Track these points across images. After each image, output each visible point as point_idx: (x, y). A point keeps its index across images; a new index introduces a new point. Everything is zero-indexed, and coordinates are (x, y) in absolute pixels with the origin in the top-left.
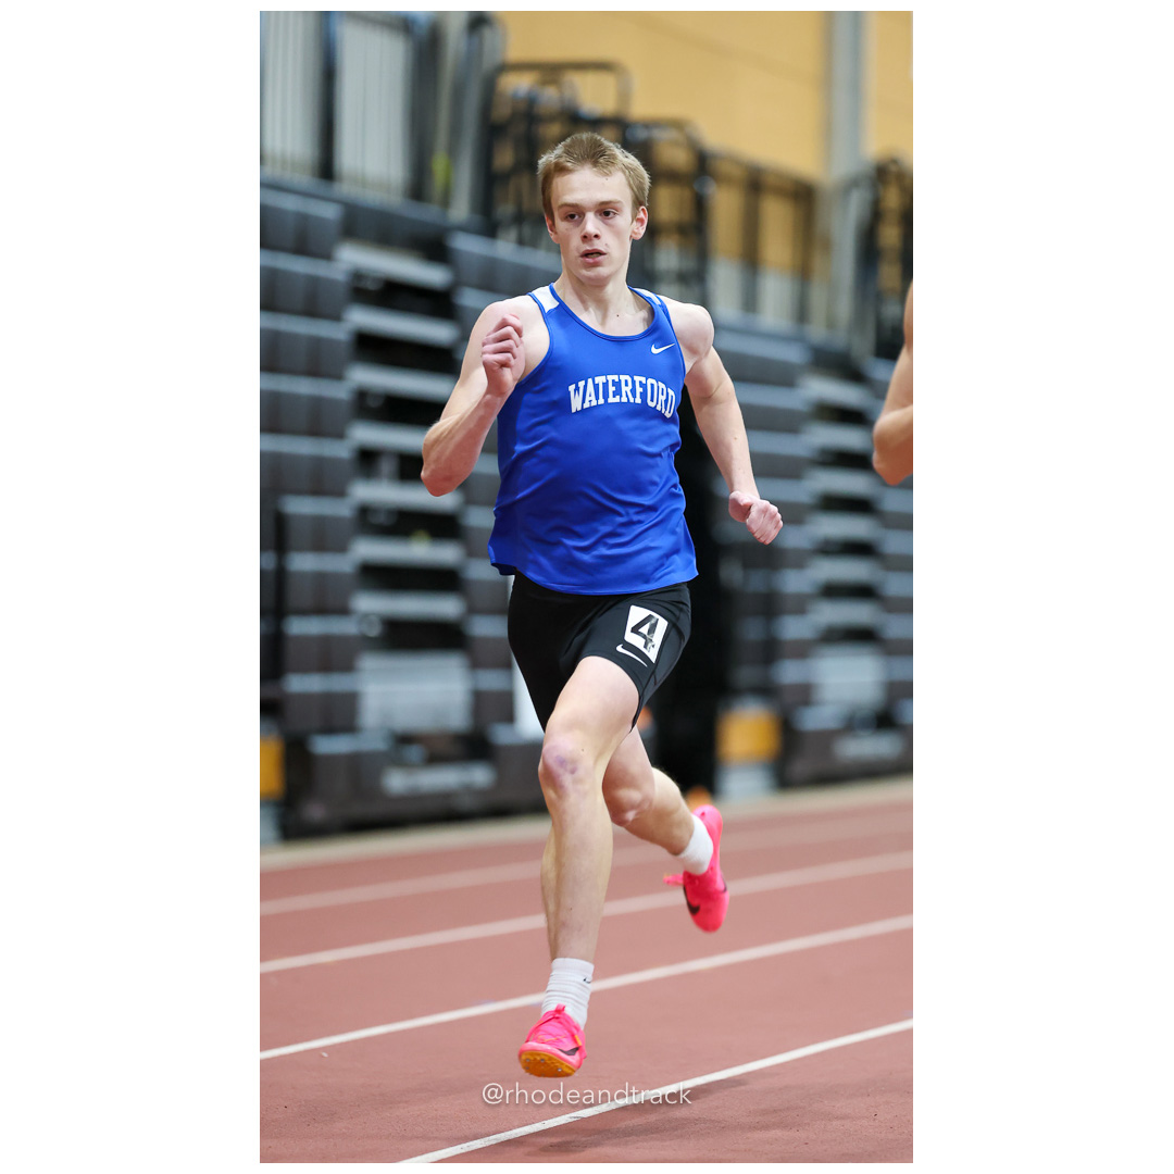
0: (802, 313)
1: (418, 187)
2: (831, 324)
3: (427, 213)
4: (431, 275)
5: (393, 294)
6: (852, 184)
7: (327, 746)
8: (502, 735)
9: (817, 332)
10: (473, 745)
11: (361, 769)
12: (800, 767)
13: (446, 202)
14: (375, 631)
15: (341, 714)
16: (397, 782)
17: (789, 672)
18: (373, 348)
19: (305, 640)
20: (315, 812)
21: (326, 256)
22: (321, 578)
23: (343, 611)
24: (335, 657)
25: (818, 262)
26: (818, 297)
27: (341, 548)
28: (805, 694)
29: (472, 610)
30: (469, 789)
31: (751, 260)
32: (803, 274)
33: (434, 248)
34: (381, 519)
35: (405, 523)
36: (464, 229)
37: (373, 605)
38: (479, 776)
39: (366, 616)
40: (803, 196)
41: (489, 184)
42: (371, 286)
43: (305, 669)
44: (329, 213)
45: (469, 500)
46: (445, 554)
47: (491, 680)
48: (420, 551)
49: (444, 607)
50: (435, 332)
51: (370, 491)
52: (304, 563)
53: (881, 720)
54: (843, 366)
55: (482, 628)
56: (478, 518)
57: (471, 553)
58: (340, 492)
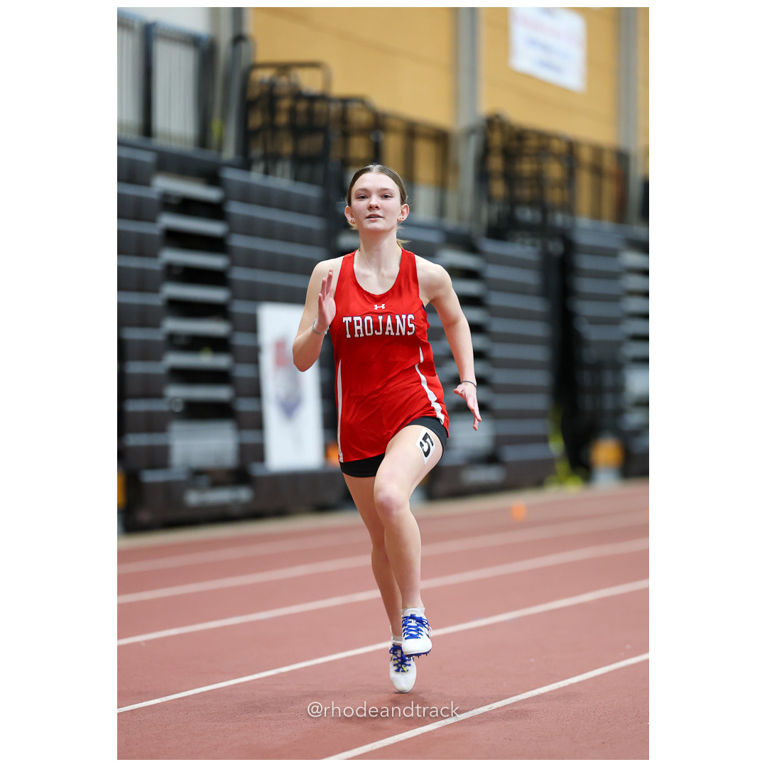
0: (441, 211)
1: (203, 139)
2: (460, 218)
3: (209, 155)
4: (210, 194)
5: (187, 206)
6: (471, 131)
7: (150, 477)
8: (257, 470)
9: (451, 222)
10: (240, 475)
11: (172, 491)
12: (441, 487)
13: (220, 149)
14: (179, 409)
15: (159, 458)
16: (194, 498)
18: (177, 239)
19: (136, 414)
20: (144, 516)
21: (147, 183)
22: (146, 377)
23: (159, 396)
24: (156, 423)
25: (451, 179)
26: (451, 200)
27: (158, 358)
29: (238, 394)
30: (236, 502)
31: (409, 179)
32: (442, 186)
33: (211, 177)
34: (182, 342)
35: (196, 343)
36: (231, 165)
37: (178, 393)
38: (243, 494)
39: (173, 400)
40: (441, 138)
41: (246, 137)
42: (173, 201)
43: (137, 431)
44: (148, 157)
45: (236, 329)
46: (221, 361)
47: (250, 437)
48: (206, 360)
49: (221, 393)
50: (213, 228)
51: (174, 325)
52: (135, 368)
53: (491, 458)
54: (466, 243)
55: (244, 405)
56: (241, 340)
57: (237, 360)
58: (156, 325)
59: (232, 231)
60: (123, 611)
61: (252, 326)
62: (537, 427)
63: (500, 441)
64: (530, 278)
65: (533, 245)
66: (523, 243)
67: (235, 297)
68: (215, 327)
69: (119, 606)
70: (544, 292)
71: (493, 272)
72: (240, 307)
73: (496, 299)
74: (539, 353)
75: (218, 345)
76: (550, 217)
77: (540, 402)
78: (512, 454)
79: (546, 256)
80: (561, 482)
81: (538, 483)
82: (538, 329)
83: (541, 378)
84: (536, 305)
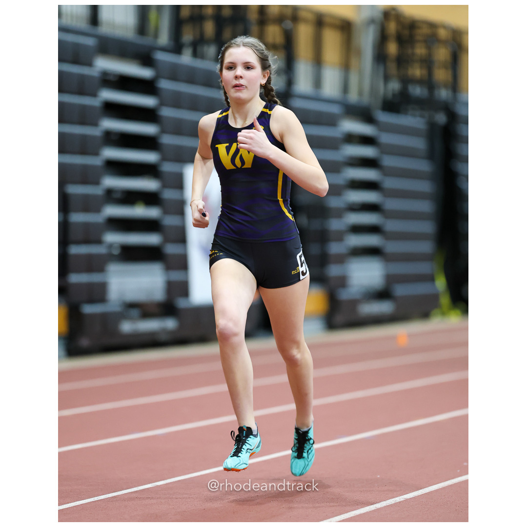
0: (345, 88)
1: (142, 27)
2: (360, 93)
3: (146, 41)
4: (145, 73)
5: (125, 83)
6: (371, 21)
7: (88, 309)
8: (181, 303)
9: (353, 98)
10: (167, 308)
11: (109, 321)
12: (339, 318)
13: (156, 36)
14: (116, 252)
15: (98, 293)
16: (127, 327)
17: (333, 271)
18: (114, 110)
19: (78, 256)
20: (84, 342)
21: (90, 64)
22: (87, 226)
23: (99, 242)
24: (96, 265)
25: (353, 61)
26: (354, 79)
27: (98, 210)
28: (343, 282)
29: (167, 240)
30: (165, 331)
31: (318, 61)
32: (346, 67)
33: (146, 59)
34: (118, 196)
35: (130, 197)
36: (164, 49)
37: (114, 238)
38: (170, 324)
39: (111, 245)
40: (346, 27)
41: (178, 25)
42: (111, 78)
43: (79, 271)
44: (90, 42)
45: (165, 186)
46: (152, 213)
47: (176, 276)
48: (139, 211)
49: (152, 239)
50: (148, 101)
51: (112, 182)
52: (77, 218)
53: (383, 294)
54: (365, 115)
55: (171, 249)
56: (169, 194)
57: (166, 212)
58: (97, 183)
59: (162, 104)
60: (63, 422)
61: (178, 183)
62: (423, 268)
63: (391, 280)
64: (419, 144)
65: (422, 116)
66: (414, 116)
67: (164, 159)
68: (148, 184)
69: (59, 418)
70: (430, 156)
71: (386, 138)
72: (168, 167)
73: (388, 161)
74: (426, 206)
75: (150, 198)
76: (436, 92)
77: (426, 247)
78: (400, 290)
79: (432, 125)
80: (443, 314)
81: (425, 315)
82: (425, 186)
83: (428, 227)
84: (424, 166)
